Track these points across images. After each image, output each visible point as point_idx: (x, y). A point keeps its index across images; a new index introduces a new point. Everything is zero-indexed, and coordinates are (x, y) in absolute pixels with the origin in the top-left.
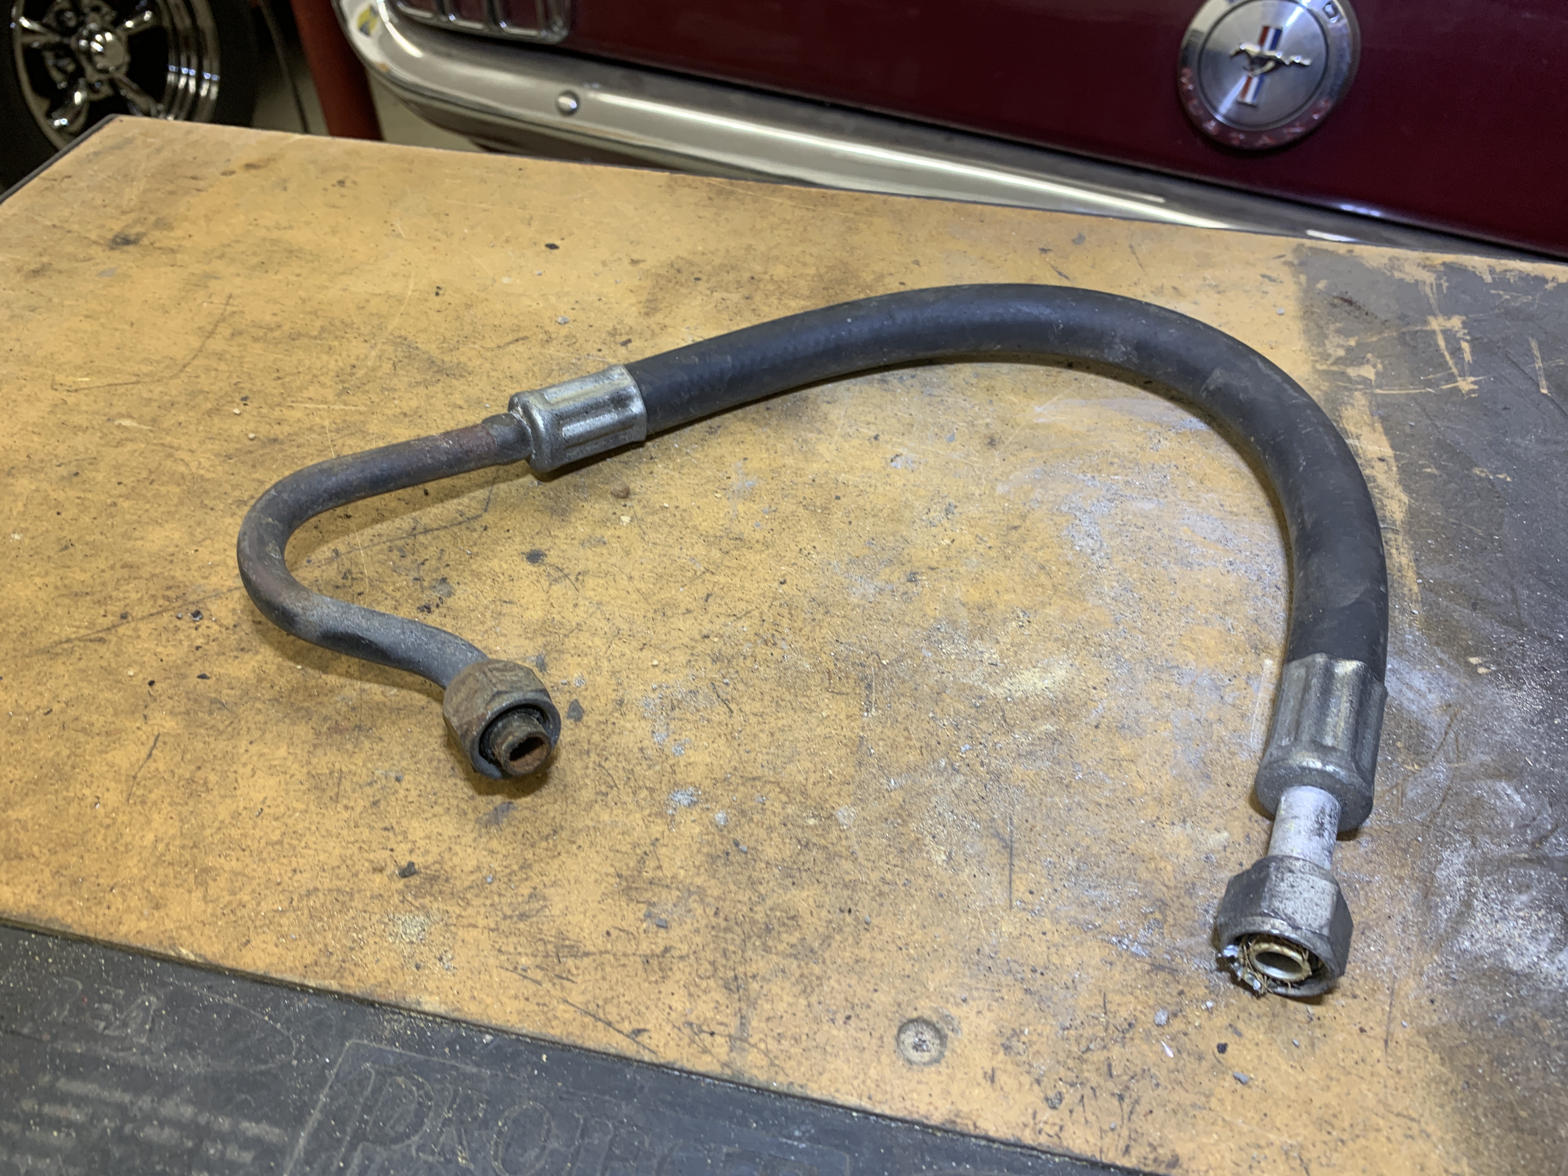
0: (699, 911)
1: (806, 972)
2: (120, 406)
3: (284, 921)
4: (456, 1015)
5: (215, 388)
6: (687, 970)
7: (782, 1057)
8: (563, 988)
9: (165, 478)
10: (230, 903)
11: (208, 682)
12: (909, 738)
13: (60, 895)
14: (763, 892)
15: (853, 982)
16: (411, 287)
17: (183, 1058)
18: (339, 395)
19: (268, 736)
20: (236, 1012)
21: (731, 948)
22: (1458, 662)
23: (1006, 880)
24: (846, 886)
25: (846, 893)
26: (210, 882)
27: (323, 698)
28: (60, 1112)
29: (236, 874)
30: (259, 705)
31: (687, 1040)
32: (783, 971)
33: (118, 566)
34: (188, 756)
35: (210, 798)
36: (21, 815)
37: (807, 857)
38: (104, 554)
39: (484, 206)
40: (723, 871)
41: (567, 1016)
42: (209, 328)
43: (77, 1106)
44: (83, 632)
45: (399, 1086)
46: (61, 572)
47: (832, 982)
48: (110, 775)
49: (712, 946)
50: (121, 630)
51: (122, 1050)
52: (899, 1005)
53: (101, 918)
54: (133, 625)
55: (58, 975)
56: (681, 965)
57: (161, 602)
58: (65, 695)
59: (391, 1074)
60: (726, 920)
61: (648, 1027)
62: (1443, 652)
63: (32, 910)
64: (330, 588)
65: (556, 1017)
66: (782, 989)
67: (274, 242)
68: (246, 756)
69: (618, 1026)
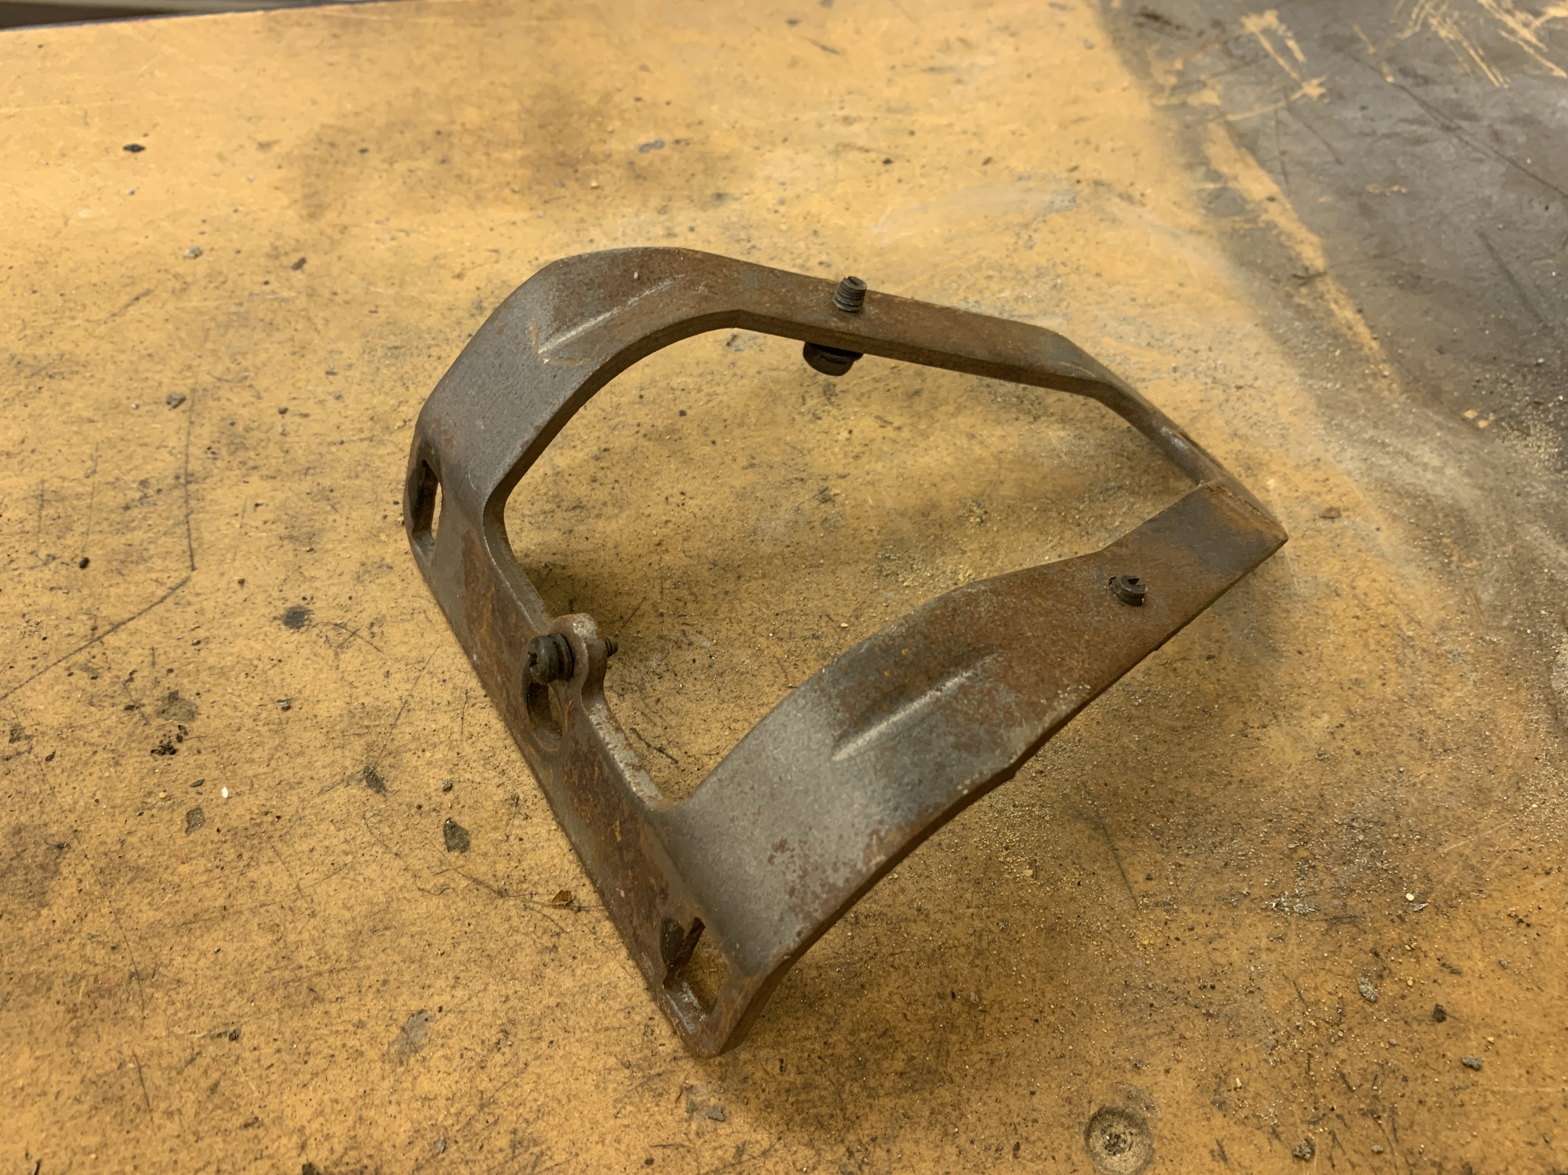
0: (759, 1074)
15: (1001, 1094)
22: (1456, 421)
23: (1116, 873)
24: (931, 960)
25: (936, 970)
32: (907, 1117)
47: (975, 1105)
62: (1436, 413)
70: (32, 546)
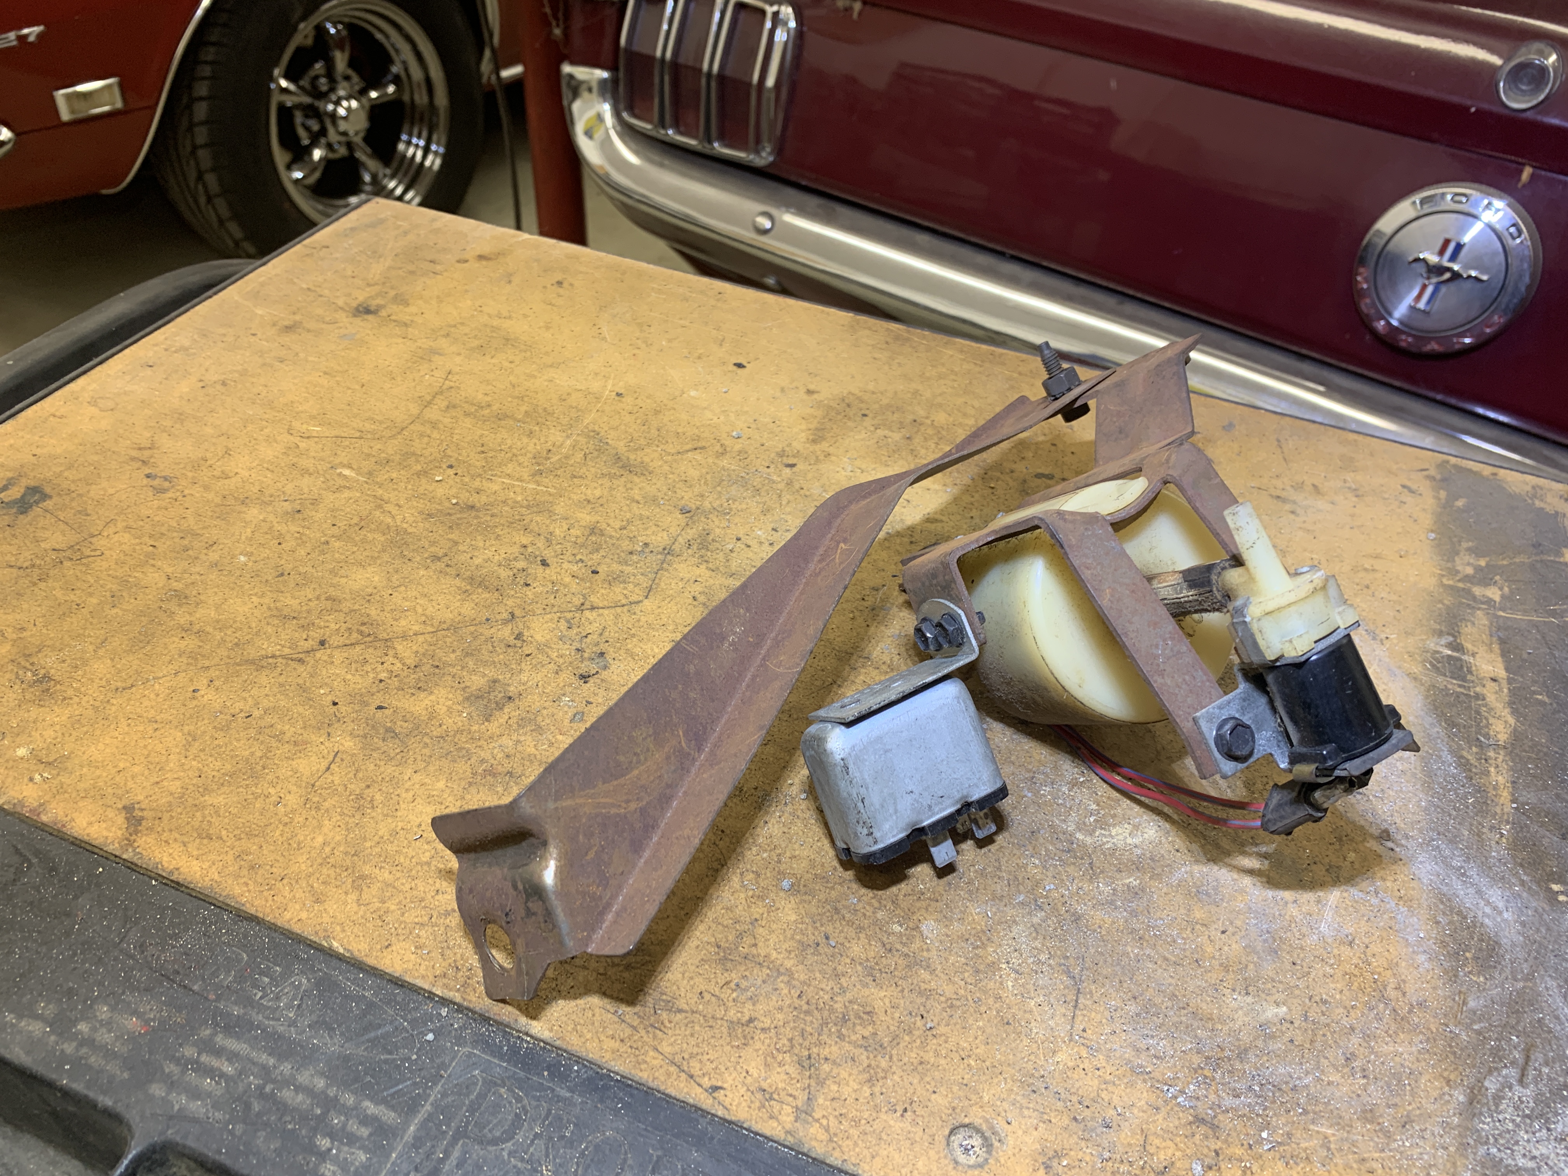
0: (786, 991)
1: (873, 1063)
2: (343, 457)
3: (423, 933)
4: (558, 1043)
5: (427, 453)
6: (767, 1041)
7: (841, 1136)
8: (655, 1037)
9: (373, 526)
10: (379, 909)
11: (386, 711)
12: (999, 869)
13: (239, 876)
14: (845, 985)
15: (915, 1081)
16: (609, 387)
17: (322, 1037)
18: (534, 475)
19: (431, 768)
20: (371, 1005)
21: (809, 1029)
22: (1539, 886)
23: (1070, 1014)
24: (921, 993)
25: (920, 1000)
26: (364, 888)
27: (482, 742)
28: (215, 1063)
29: (388, 885)
30: (427, 740)
31: (758, 1104)
32: (853, 1059)
33: (323, 598)
34: (360, 775)
35: (374, 814)
36: (215, 802)
37: (891, 961)
38: (313, 586)
39: (682, 322)
40: (811, 959)
41: (655, 1062)
42: (428, 398)
43: (227, 1060)
44: (287, 651)
45: (501, 1096)
46: (275, 596)
47: (896, 1077)
48: (293, 780)
49: (792, 1024)
50: (318, 655)
51: (273, 1019)
52: (954, 1109)
53: (270, 902)
54: (329, 651)
55: (229, 945)
56: (762, 1036)
57: (355, 635)
58: (265, 703)
59: (495, 1084)
60: (808, 1003)
61: (725, 1086)
62: (1525, 874)
63: (215, 885)
64: (502, 645)
65: (646, 1062)
66: (850, 1075)
67: (494, 329)
68: (409, 783)
69: (697, 1079)
70: (575, 552)
